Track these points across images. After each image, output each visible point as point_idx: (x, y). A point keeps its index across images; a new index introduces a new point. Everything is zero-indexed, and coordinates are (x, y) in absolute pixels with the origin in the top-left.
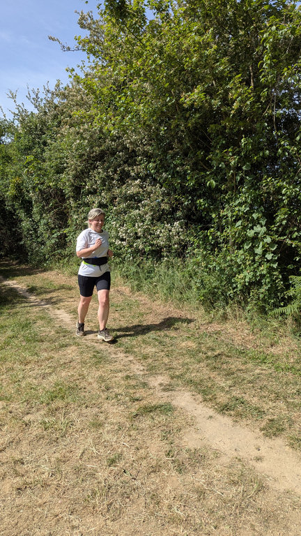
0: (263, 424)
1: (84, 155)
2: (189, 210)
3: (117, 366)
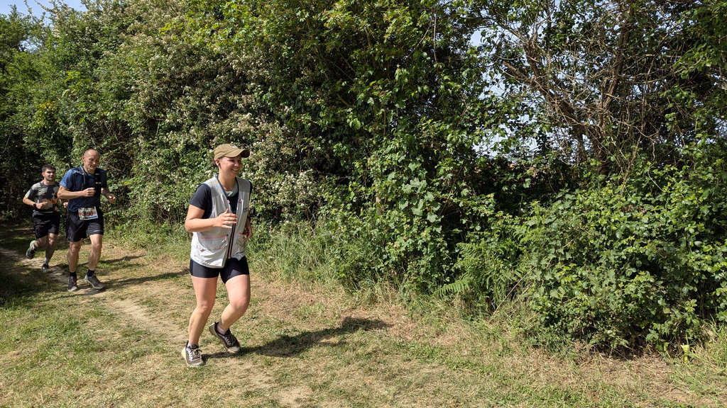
1: (165, 75)
2: (322, 156)
3: (230, 379)
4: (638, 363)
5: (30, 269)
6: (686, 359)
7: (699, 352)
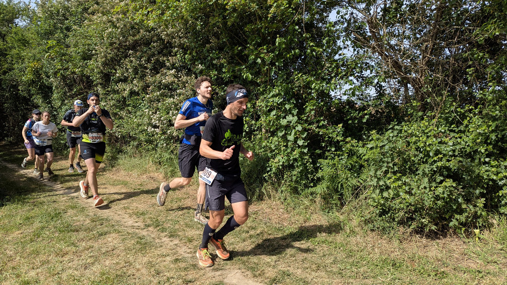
3: (164, 250)
4: (444, 241)
5: (26, 177)
6: (477, 239)
7: (486, 235)
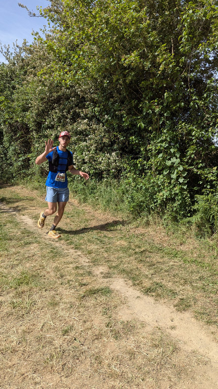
0: (176, 302)
1: (45, 98)
2: (124, 144)
3: (69, 259)
